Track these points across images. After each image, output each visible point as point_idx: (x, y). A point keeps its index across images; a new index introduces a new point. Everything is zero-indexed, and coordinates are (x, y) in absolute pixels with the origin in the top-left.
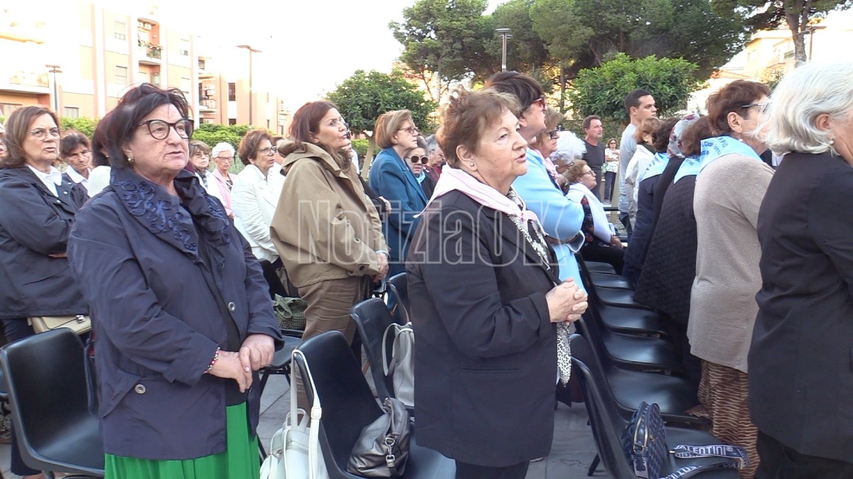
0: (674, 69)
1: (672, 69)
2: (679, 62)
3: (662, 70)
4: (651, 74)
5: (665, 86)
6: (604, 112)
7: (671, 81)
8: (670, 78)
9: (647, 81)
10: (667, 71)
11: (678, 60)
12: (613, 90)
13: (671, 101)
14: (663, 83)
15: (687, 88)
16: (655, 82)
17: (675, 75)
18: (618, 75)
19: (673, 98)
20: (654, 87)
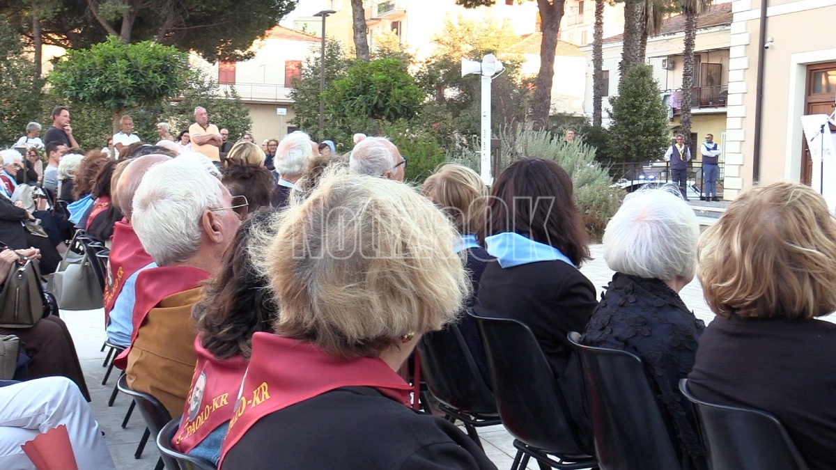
0: (165, 57)
1: (163, 57)
2: (171, 50)
3: (153, 58)
4: (142, 61)
5: (156, 74)
6: (93, 99)
7: (162, 69)
8: (161, 67)
9: (138, 68)
10: (158, 59)
11: (169, 48)
12: (103, 77)
13: (163, 90)
14: (155, 72)
15: (178, 78)
16: (146, 70)
17: (166, 63)
18: (109, 59)
19: (164, 88)
20: (145, 75)
